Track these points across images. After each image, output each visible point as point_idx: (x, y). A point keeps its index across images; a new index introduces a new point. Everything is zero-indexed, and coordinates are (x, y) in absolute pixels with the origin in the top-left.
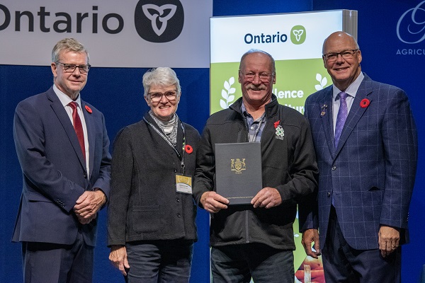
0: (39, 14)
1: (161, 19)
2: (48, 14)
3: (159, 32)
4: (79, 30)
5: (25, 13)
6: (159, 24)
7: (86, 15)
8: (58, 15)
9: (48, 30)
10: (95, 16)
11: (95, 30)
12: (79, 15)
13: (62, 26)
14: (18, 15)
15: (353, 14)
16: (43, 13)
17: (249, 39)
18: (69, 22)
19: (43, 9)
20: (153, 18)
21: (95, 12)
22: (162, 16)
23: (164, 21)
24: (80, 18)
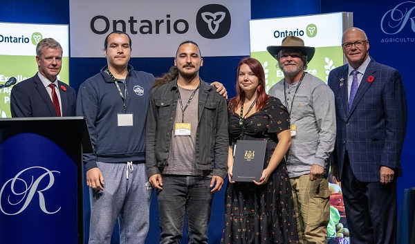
0: (129, 21)
1: (215, 22)
2: (136, 21)
3: (214, 32)
4: (157, 32)
5: (119, 21)
6: (214, 26)
7: (162, 21)
8: (142, 22)
9: (136, 33)
10: (168, 22)
11: (169, 32)
12: (157, 21)
13: (146, 30)
14: (115, 23)
15: (350, 15)
16: (132, 21)
17: (277, 34)
18: (150, 27)
19: (132, 18)
20: (209, 22)
21: (168, 19)
22: (215, 20)
23: (217, 23)
24: (158, 23)
